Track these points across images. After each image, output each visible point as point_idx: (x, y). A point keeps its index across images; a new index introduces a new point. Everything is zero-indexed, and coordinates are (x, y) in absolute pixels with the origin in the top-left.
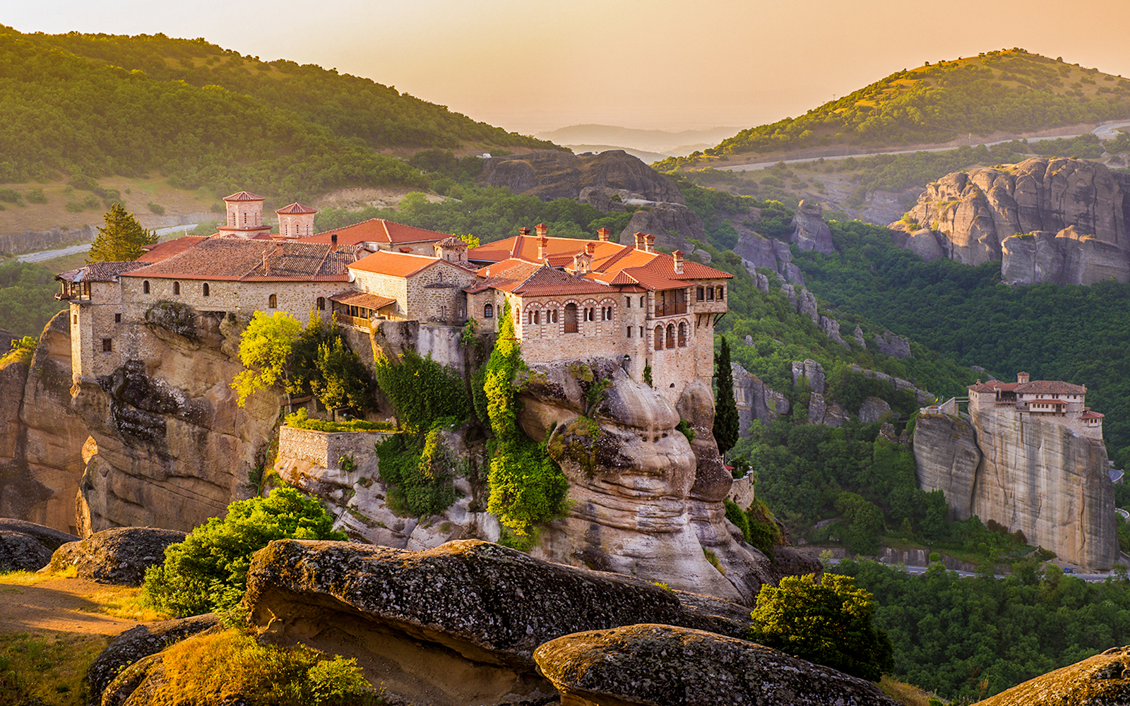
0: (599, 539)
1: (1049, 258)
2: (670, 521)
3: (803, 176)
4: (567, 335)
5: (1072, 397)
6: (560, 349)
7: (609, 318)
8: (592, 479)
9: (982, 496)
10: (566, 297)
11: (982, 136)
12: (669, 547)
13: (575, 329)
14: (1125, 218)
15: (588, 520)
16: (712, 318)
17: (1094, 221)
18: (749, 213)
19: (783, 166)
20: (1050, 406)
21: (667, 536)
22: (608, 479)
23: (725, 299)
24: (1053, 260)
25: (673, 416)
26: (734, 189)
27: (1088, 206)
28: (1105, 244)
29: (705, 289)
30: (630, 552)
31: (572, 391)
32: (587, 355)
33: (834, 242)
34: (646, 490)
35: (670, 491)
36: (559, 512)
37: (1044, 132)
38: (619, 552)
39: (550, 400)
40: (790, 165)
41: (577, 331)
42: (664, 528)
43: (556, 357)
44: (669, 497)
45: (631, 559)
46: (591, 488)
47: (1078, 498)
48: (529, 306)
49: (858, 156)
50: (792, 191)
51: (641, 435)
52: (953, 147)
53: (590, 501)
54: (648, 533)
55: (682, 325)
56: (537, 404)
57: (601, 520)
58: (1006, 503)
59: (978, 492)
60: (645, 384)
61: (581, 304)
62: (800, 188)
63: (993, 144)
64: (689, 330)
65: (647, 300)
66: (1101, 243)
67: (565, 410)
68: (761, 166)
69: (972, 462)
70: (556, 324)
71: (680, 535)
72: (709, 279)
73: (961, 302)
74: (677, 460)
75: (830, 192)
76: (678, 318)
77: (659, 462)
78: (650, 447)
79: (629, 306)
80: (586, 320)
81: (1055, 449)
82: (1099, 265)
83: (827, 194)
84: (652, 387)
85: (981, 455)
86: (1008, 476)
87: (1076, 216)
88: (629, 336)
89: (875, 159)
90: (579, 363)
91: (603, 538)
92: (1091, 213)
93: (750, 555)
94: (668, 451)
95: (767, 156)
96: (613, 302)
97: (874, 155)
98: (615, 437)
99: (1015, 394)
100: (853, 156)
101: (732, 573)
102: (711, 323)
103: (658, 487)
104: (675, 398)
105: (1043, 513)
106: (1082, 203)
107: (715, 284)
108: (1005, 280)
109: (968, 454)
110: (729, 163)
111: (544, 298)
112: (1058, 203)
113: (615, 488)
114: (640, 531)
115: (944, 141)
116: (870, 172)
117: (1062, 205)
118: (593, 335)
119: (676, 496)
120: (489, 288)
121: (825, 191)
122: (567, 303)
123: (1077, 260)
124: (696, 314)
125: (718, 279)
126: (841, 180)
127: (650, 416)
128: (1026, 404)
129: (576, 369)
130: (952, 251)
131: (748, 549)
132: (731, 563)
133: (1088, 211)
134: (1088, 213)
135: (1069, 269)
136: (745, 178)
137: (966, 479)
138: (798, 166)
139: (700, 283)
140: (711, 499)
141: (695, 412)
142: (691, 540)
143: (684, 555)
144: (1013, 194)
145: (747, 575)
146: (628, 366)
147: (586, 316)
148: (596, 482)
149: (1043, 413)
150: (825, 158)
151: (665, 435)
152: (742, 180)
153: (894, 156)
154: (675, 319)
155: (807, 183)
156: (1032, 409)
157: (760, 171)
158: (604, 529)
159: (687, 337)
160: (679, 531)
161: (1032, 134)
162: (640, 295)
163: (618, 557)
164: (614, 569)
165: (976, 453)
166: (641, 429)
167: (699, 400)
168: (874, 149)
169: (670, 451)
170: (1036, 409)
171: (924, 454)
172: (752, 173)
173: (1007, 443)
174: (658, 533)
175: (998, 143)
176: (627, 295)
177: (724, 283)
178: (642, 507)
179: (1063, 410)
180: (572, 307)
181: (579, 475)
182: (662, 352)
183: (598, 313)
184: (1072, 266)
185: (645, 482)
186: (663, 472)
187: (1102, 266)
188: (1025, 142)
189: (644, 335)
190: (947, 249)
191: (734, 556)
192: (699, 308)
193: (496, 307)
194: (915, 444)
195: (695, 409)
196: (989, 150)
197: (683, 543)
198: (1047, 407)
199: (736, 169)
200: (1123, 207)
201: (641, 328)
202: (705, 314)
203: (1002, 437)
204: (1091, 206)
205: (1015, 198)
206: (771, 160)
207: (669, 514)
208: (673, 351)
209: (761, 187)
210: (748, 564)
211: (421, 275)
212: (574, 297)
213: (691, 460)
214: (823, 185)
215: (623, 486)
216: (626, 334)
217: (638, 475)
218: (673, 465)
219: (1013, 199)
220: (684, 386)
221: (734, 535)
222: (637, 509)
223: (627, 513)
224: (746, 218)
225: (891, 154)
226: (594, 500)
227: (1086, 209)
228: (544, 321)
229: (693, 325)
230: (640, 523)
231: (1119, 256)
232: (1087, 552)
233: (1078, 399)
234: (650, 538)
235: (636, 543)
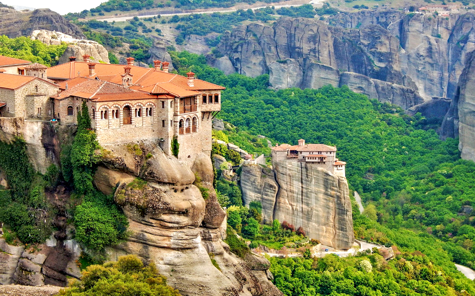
0: (148, 255)
1: (295, 74)
2: (191, 241)
3: (148, 25)
4: (125, 126)
5: (329, 153)
6: (120, 135)
7: (150, 115)
8: (144, 217)
9: (279, 210)
10: (124, 102)
11: (250, 4)
12: (190, 258)
13: (130, 122)
14: (334, 52)
15: (141, 243)
16: (211, 114)
17: (319, 53)
18: (123, 46)
19: (136, 19)
20: (317, 158)
21: (189, 251)
22: (154, 217)
23: (220, 102)
24: (297, 75)
25: (191, 175)
26: (108, 32)
27: (315, 45)
28: (325, 66)
29: (207, 96)
30: (167, 262)
31: (130, 162)
32: (137, 139)
33: (173, 64)
34: (178, 223)
35: (190, 223)
36: (122, 239)
37: (283, 2)
38: (161, 262)
39: (116, 168)
40: (141, 19)
41: (131, 123)
42: (188, 246)
43: (118, 140)
44: (190, 227)
45: (168, 266)
46: (143, 222)
47: (333, 210)
48: (101, 108)
49: (180, 14)
50: (143, 34)
51: (173, 189)
52: (234, 9)
53: (142, 231)
54: (178, 249)
55: (194, 119)
56: (106, 170)
57: (150, 243)
58: (293, 214)
59: (277, 208)
60: (173, 156)
61: (133, 106)
62: (146, 32)
63: (256, 9)
64: (199, 121)
65: (175, 103)
66: (323, 66)
67: (124, 174)
68: (124, 19)
69: (274, 191)
70: (118, 119)
71: (196, 250)
72: (210, 90)
73: (247, 98)
74: (195, 203)
75: (164, 35)
76: (192, 115)
77: (184, 205)
78: (179, 195)
79: (163, 107)
80: (136, 116)
81: (320, 182)
82: (322, 78)
83: (163, 36)
84: (177, 158)
85: (279, 187)
86: (294, 199)
87: (309, 50)
88: (163, 126)
89: (190, 16)
90: (132, 143)
91: (151, 254)
92: (317, 49)
93: (234, 259)
94: (189, 198)
95: (127, 13)
96: (153, 105)
97: (189, 14)
98: (158, 190)
99: (298, 152)
100: (177, 14)
101: (227, 272)
102: (211, 117)
103: (184, 220)
104: (191, 164)
105: (314, 219)
106: (312, 43)
107: (213, 93)
108: (271, 86)
109: (271, 186)
110: (104, 17)
111: (110, 102)
112: (299, 43)
113: (158, 222)
114: (174, 249)
115: (227, 6)
116: (187, 23)
117: (301, 44)
118: (141, 126)
119: (194, 225)
120: (71, 96)
121: (162, 34)
122: (125, 106)
123: (310, 75)
124: (202, 112)
125: (215, 90)
126: (171, 28)
127: (178, 176)
128: (304, 157)
129: (131, 148)
130: (241, 70)
131: (233, 256)
132: (226, 266)
133: (315, 47)
134: (315, 49)
135: (306, 80)
136: (115, 26)
137: (271, 201)
138: (145, 20)
139: (204, 92)
140: (213, 227)
141: (203, 173)
142: (203, 252)
143: (200, 262)
144: (274, 37)
145: (236, 273)
146: (163, 145)
147: (136, 113)
148: (147, 219)
149: (313, 163)
150: (161, 15)
151: (187, 188)
152: (113, 27)
153: (200, 14)
154: (190, 115)
155: (152, 29)
156: (307, 160)
157: (123, 22)
158: (151, 249)
159: (197, 126)
160: (195, 248)
161: (277, 3)
162: (171, 100)
163: (160, 265)
164: (159, 273)
165: (276, 186)
166: (173, 184)
167: (205, 165)
168: (189, 11)
169: (191, 198)
170: (309, 160)
171: (247, 187)
172: (119, 23)
173: (293, 180)
174: (183, 249)
175: (259, 8)
176: (162, 100)
177: (219, 93)
178: (175, 233)
179: (324, 161)
180: (128, 108)
181: (135, 215)
182: (183, 136)
183: (144, 112)
184: (308, 78)
185: (176, 218)
186: (187, 211)
187: (324, 78)
188: (273, 8)
189: (173, 126)
190: (238, 68)
191: (227, 261)
192: (204, 108)
193: (76, 108)
194: (242, 181)
195: (203, 171)
196: (254, 12)
197: (199, 255)
198: (315, 159)
199: (110, 20)
200: (333, 45)
201: (171, 121)
202: (207, 112)
203: (290, 176)
204: (317, 44)
205: (275, 39)
206: (130, 16)
207: (191, 237)
208: (189, 135)
209: (124, 32)
210: (235, 266)
211: (24, 87)
212: (129, 102)
213: (203, 203)
214: (160, 30)
215: (163, 221)
216: (162, 125)
217: (172, 214)
218: (193, 207)
219: (274, 40)
220: (195, 157)
221: (225, 248)
222: (172, 235)
223: (165, 238)
224: (120, 49)
225: (199, 13)
226: (145, 230)
227: (314, 46)
228: (110, 117)
229: (200, 119)
230: (174, 244)
231: (333, 73)
232: (337, 240)
233: (332, 154)
234: (179, 252)
235: (170, 256)
